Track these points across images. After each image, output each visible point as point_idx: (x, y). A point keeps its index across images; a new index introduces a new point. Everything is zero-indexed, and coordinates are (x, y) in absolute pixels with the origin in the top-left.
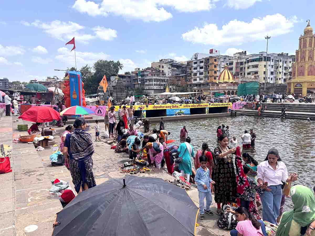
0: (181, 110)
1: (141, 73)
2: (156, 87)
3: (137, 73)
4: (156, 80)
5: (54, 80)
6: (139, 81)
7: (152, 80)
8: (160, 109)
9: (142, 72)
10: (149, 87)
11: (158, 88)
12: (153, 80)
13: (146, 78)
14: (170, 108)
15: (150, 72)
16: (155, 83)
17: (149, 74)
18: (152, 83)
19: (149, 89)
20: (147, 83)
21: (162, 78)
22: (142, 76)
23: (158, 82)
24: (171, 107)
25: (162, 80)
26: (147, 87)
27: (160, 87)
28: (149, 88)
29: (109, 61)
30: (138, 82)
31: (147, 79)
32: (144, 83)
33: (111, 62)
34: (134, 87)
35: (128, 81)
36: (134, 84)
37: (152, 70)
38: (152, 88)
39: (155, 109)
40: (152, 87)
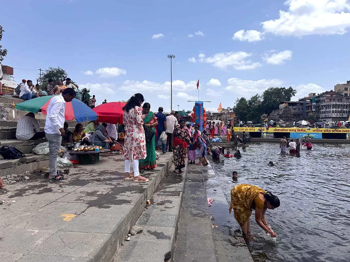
0: (308, 134)
1: (316, 99)
2: (336, 114)
3: (311, 98)
4: (335, 106)
5: (227, 111)
6: (314, 108)
7: (329, 106)
8: (282, 132)
9: (317, 97)
10: (326, 114)
11: (338, 116)
12: (331, 106)
13: (322, 104)
14: (295, 132)
15: (327, 97)
16: (334, 110)
17: (326, 99)
18: (329, 110)
19: (325, 118)
20: (324, 110)
21: (345, 103)
22: (317, 102)
23: (339, 108)
24: (297, 131)
25: (345, 106)
26: (322, 115)
27: (343, 115)
28: (325, 116)
29: (280, 88)
30: (312, 110)
31: (323, 106)
32: (320, 109)
33: (281, 89)
34: (307, 115)
35: (299, 109)
36: (307, 112)
37: (332, 95)
38: (330, 116)
39: (277, 132)
40: (330, 114)
